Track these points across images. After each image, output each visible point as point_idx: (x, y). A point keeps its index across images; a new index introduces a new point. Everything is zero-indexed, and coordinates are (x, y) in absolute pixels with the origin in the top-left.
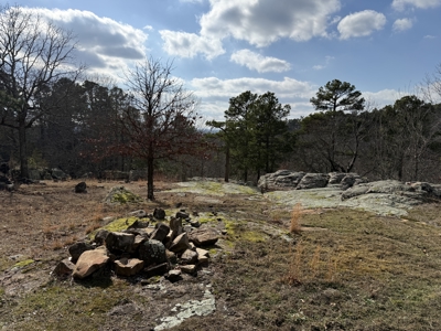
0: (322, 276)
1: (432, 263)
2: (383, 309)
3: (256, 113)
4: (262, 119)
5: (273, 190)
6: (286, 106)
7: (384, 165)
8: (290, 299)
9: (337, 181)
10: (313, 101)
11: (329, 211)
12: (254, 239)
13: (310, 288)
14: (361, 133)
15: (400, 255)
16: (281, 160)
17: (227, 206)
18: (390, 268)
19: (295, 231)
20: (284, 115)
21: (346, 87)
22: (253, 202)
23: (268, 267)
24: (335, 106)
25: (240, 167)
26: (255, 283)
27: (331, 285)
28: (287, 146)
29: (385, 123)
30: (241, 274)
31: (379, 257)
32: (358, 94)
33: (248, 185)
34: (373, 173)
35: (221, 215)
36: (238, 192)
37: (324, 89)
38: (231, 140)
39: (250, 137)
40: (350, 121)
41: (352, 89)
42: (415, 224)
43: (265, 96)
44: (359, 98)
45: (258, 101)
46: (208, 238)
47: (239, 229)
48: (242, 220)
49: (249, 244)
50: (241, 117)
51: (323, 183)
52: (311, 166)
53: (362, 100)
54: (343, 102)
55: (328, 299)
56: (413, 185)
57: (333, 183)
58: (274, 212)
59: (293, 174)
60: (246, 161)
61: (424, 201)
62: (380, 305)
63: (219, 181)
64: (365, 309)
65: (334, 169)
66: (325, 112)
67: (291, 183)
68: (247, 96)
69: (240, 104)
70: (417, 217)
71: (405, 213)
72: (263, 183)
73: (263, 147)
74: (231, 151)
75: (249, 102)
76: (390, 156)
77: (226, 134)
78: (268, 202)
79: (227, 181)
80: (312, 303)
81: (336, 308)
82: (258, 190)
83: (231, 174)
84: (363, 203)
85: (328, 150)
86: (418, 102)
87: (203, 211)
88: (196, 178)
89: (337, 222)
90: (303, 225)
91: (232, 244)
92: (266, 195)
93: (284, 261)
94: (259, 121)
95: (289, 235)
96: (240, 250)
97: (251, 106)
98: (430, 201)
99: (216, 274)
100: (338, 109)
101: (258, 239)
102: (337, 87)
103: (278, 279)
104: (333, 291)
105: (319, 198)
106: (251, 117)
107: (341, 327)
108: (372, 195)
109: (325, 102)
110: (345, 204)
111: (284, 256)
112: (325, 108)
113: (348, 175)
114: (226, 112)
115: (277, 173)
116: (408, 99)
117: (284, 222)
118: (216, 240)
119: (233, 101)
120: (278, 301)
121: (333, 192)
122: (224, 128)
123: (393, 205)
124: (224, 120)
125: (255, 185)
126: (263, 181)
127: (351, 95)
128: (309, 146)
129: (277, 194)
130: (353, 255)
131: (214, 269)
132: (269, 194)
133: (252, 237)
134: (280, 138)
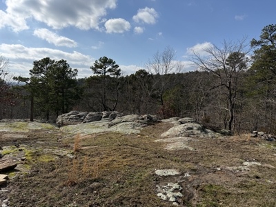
0: (91, 176)
1: (149, 157)
2: (122, 188)
3: (54, 73)
4: (59, 77)
5: (67, 124)
6: (75, 70)
7: (131, 107)
8: (68, 195)
9: (107, 116)
10: (92, 68)
11: (100, 135)
12: (47, 160)
13: (82, 185)
14: (119, 89)
15: (134, 155)
16: (73, 105)
17: (30, 139)
18: (129, 163)
19: (77, 151)
20: (74, 75)
21: (111, 62)
22: (51, 134)
23: (55, 177)
24: (105, 73)
25: (42, 110)
26: (44, 190)
27: (95, 180)
28: (77, 95)
29: (131, 83)
30: (34, 186)
31: (124, 158)
32: (117, 66)
33: (49, 122)
34: (126, 111)
35: (22, 147)
36: (40, 128)
37: (99, 62)
38: (34, 91)
39: (49, 89)
40: (113, 81)
41: (114, 63)
42: (143, 137)
43: (60, 62)
44: (118, 69)
45: (55, 65)
46: (8, 165)
47: (36, 155)
48: (39, 149)
49: (42, 164)
50: (43, 75)
51: (99, 118)
52: (92, 108)
53: (119, 70)
54: (109, 70)
55: (93, 189)
56: (143, 117)
57: (104, 117)
58: (65, 139)
59: (80, 114)
60: (47, 106)
61: (148, 125)
62: (121, 186)
63: (26, 121)
64: (113, 190)
65: (106, 109)
66: (99, 75)
67: (80, 119)
68: (47, 61)
69: (42, 66)
70: (144, 133)
71: (139, 132)
72: (60, 120)
73: (60, 96)
74: (35, 99)
75: (48, 65)
76: (134, 101)
77: (30, 87)
78: (63, 133)
79: (32, 120)
80: (83, 194)
81: (97, 194)
82: (56, 125)
83: (36, 116)
84: (119, 129)
85: (102, 98)
86: (146, 73)
87: (7, 145)
88: (5, 120)
89: (104, 141)
90: (83, 146)
91: (29, 167)
92: (62, 128)
93: (67, 171)
94: (56, 79)
95: (73, 154)
96: (35, 169)
97: (50, 68)
98: (151, 125)
99: (13, 190)
100: (106, 74)
101: (50, 160)
102: (106, 61)
103: (61, 184)
104: (95, 184)
105: (96, 128)
106: (50, 75)
107: (98, 204)
108: (124, 123)
109: (99, 69)
110: (109, 130)
111: (67, 168)
112: (99, 73)
113: (112, 113)
114: (31, 71)
115: (70, 113)
116: (141, 71)
117: (71, 145)
118: (16, 165)
119: (36, 64)
120: (60, 199)
121: (104, 123)
122: (29, 82)
123: (133, 128)
124: (29, 77)
125: (55, 122)
126: (60, 119)
127: (113, 67)
128: (90, 96)
129: (69, 127)
130: (110, 159)
131: (11, 187)
132: (64, 127)
133: (45, 159)
134: (72, 90)
